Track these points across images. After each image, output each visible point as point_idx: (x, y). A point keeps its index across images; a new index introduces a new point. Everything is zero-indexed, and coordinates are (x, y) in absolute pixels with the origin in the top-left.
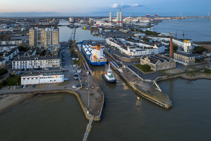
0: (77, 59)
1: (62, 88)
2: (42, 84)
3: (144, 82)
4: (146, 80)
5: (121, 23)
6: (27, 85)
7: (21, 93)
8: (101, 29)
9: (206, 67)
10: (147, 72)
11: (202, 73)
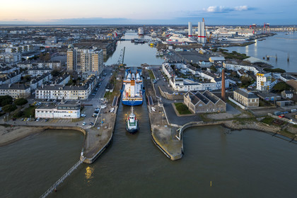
0: (111, 91)
1: (74, 125)
2: (56, 119)
3: (169, 126)
4: (172, 125)
5: (203, 39)
6: (41, 118)
7: (32, 126)
8: (171, 48)
9: (269, 114)
10: (183, 113)
11: (257, 121)
